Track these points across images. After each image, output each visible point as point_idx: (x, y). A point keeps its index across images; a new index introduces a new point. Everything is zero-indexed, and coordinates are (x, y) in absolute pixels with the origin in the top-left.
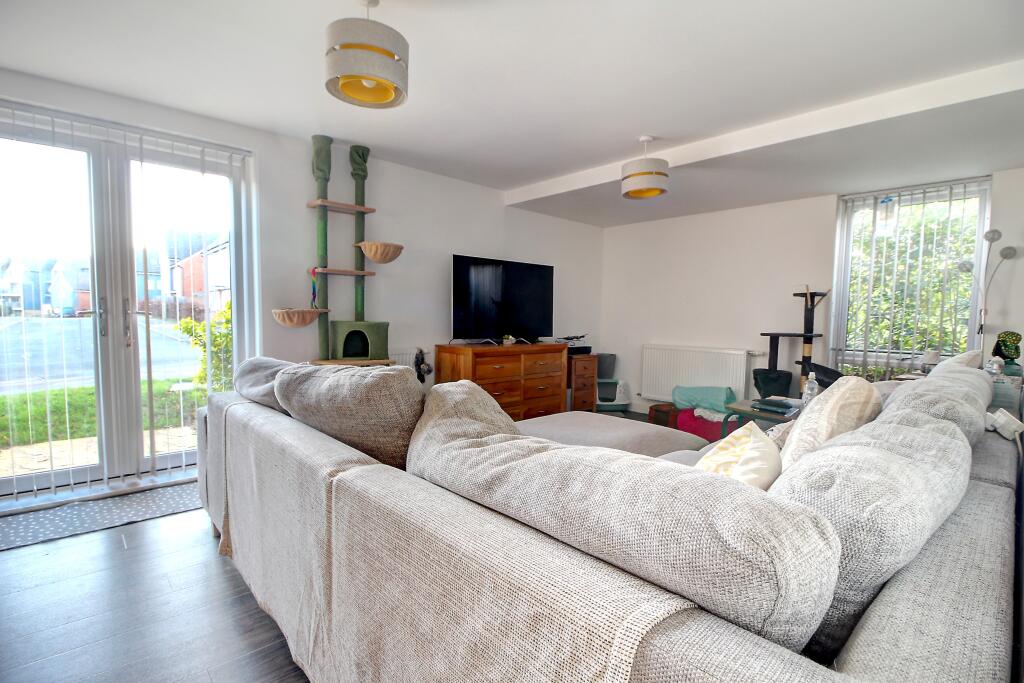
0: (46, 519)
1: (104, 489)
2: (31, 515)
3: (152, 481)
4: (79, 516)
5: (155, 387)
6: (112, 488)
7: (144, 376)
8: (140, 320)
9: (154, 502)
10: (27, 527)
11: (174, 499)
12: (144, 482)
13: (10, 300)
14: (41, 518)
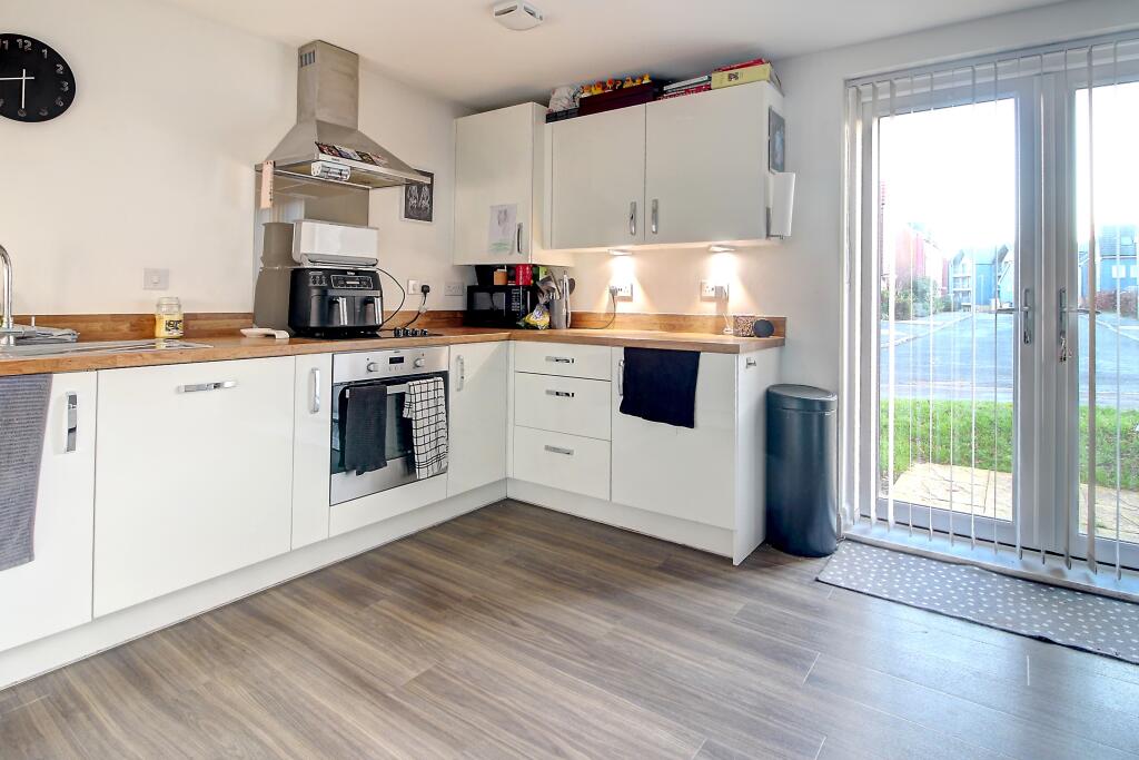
0: (938, 576)
1: (1011, 561)
2: (923, 562)
3: (1087, 578)
4: (976, 592)
5: (1101, 419)
6: (1025, 565)
7: (1084, 401)
8: (1083, 322)
9: (1086, 617)
10: (914, 577)
11: (1122, 630)
12: (1076, 575)
13: (961, 295)
14: (932, 571)
